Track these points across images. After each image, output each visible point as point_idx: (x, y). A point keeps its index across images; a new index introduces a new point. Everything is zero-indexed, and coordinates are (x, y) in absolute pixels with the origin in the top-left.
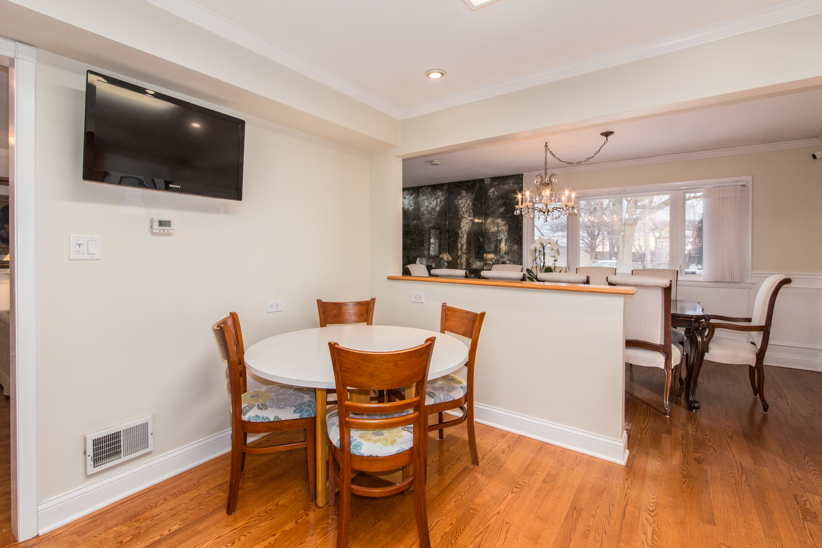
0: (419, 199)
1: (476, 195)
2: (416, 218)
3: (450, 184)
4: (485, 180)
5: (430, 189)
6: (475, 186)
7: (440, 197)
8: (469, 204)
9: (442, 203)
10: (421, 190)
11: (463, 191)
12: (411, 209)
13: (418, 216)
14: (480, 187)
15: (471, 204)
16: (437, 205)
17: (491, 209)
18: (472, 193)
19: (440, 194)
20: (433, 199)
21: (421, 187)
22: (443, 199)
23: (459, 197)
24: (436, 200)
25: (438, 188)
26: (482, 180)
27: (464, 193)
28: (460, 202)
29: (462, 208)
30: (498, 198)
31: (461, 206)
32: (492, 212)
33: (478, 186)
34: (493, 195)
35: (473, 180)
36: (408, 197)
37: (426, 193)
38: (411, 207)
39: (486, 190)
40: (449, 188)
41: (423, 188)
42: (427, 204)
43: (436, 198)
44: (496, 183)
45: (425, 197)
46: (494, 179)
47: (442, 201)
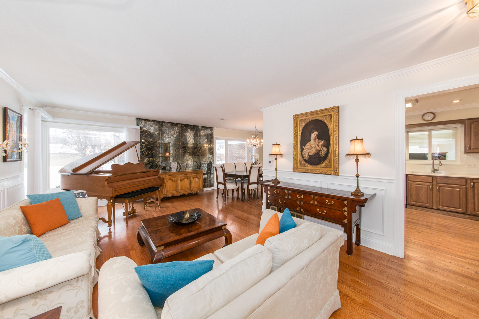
0: (162, 129)
1: (195, 132)
2: (161, 139)
3: (182, 124)
4: (199, 127)
5: (170, 124)
6: (195, 128)
7: (176, 130)
8: (192, 136)
9: (177, 133)
10: (163, 124)
11: (189, 129)
12: (156, 133)
13: (161, 138)
14: (197, 129)
15: (193, 136)
16: (174, 134)
17: (202, 140)
18: (193, 131)
19: (176, 128)
20: (172, 130)
21: (164, 122)
22: (178, 131)
23: (187, 132)
24: (174, 131)
25: (175, 125)
26: (198, 126)
27: (189, 130)
28: (187, 134)
29: (188, 137)
30: (204, 135)
31: (188, 136)
32: (202, 141)
33: (196, 128)
34: (202, 134)
35: (194, 125)
36: (154, 126)
37: (167, 126)
38: (156, 132)
39: (200, 131)
40: (181, 126)
41: (165, 123)
42: (168, 132)
43: (174, 130)
44: (203, 129)
45: (166, 128)
46: (203, 127)
47: (178, 132)
